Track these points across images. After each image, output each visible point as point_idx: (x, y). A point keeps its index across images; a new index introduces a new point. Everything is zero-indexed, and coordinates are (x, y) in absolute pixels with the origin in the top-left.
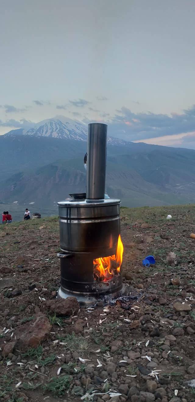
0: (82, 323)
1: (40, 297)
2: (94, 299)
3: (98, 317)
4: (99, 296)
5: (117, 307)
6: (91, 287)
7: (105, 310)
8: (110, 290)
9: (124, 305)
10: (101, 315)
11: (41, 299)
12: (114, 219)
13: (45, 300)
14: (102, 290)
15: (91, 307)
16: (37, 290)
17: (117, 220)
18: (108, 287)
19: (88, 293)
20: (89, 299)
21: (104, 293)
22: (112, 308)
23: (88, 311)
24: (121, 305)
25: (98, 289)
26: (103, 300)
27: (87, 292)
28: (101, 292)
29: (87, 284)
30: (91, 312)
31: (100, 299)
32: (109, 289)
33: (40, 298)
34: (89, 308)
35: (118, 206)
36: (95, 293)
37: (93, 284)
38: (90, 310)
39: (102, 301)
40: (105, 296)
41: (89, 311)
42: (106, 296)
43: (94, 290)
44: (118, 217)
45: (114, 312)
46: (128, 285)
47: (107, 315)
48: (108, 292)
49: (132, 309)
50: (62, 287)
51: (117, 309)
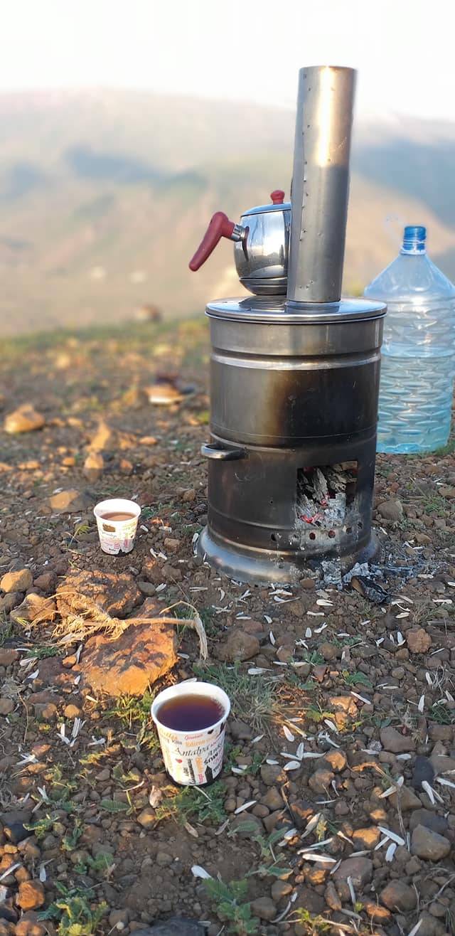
0: (259, 631)
1: (155, 551)
2: (293, 570)
3: (300, 620)
4: (306, 562)
5: (352, 597)
6: (285, 538)
7: (320, 602)
8: (338, 549)
9: (370, 590)
10: (309, 613)
11: (157, 555)
12: (364, 362)
13: (166, 558)
14: (315, 548)
15: (284, 589)
16: (147, 530)
17: (372, 364)
18: (332, 541)
19: (279, 553)
20: (280, 567)
21: (321, 554)
22: (339, 597)
23: (276, 598)
24: (364, 590)
25: (305, 545)
26: (318, 572)
27: (276, 549)
28: (312, 553)
29: (275, 529)
30: (283, 601)
31: (309, 570)
32: (335, 546)
33: (152, 551)
34: (278, 592)
35: (378, 322)
36: (296, 553)
37: (292, 530)
38: (280, 596)
39: (313, 574)
40: (322, 563)
41: (279, 600)
42: (325, 564)
43: (295, 547)
44: (375, 354)
45: (345, 611)
46: (385, 532)
47: (326, 615)
48: (330, 554)
49: (393, 603)
50: (211, 529)
51: (354, 603)
